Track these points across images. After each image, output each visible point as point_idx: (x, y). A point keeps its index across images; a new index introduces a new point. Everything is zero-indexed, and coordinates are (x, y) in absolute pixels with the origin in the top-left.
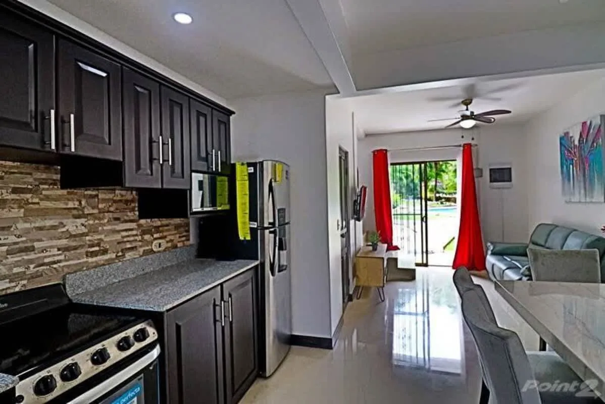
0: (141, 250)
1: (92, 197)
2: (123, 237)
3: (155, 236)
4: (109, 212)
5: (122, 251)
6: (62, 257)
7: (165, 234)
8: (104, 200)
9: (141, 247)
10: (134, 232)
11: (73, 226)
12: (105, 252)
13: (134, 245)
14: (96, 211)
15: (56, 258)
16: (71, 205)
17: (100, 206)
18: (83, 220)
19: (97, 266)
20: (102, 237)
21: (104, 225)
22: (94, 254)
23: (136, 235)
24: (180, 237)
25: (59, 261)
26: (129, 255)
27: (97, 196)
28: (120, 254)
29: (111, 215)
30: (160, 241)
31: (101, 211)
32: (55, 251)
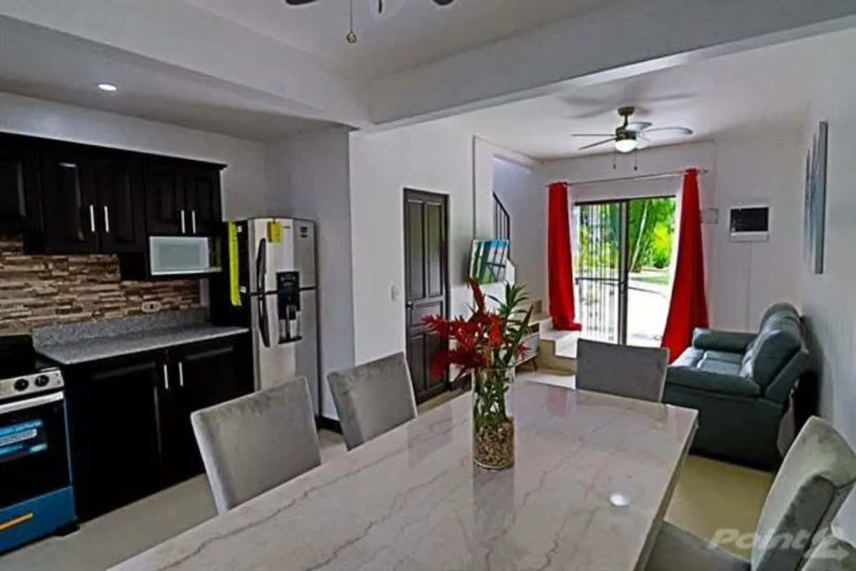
0: (126, 311)
1: (59, 260)
2: (101, 297)
3: (145, 297)
4: (81, 273)
5: (100, 310)
6: (29, 313)
7: (160, 295)
8: (74, 264)
9: (126, 307)
10: (116, 293)
11: (39, 286)
12: (79, 310)
13: (115, 305)
14: (65, 274)
15: (24, 314)
16: (36, 268)
17: (71, 269)
18: (51, 282)
19: (69, 322)
20: (75, 296)
21: (75, 286)
22: (64, 312)
23: (119, 296)
24: (183, 299)
25: (25, 316)
26: (108, 315)
27: (67, 260)
28: (98, 313)
29: (84, 277)
30: (154, 303)
31: (72, 273)
32: (21, 307)
